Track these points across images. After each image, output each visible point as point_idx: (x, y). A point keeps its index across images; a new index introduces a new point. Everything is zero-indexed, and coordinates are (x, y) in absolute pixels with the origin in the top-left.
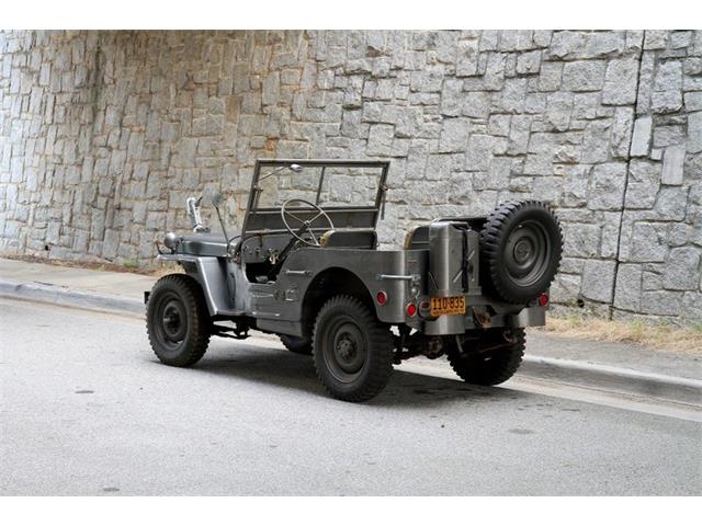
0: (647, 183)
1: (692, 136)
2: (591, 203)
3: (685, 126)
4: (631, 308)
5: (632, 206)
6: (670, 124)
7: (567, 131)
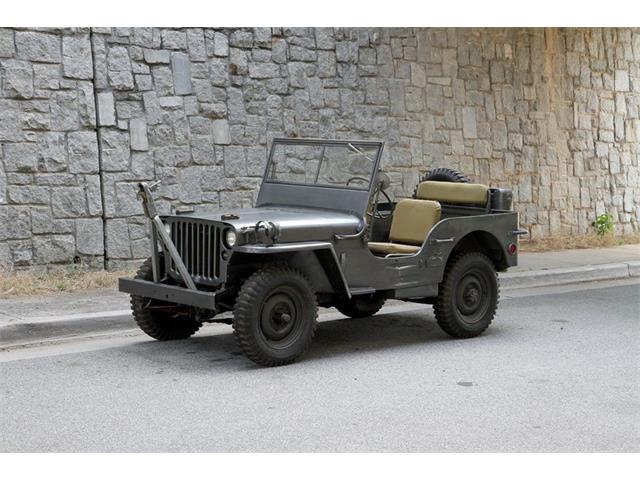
0: (120, 149)
1: (149, 111)
2: (71, 167)
3: (142, 101)
4: (124, 256)
5: (112, 169)
6: (128, 100)
7: (32, 98)
